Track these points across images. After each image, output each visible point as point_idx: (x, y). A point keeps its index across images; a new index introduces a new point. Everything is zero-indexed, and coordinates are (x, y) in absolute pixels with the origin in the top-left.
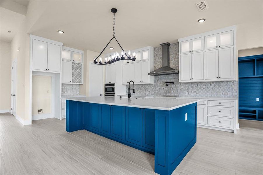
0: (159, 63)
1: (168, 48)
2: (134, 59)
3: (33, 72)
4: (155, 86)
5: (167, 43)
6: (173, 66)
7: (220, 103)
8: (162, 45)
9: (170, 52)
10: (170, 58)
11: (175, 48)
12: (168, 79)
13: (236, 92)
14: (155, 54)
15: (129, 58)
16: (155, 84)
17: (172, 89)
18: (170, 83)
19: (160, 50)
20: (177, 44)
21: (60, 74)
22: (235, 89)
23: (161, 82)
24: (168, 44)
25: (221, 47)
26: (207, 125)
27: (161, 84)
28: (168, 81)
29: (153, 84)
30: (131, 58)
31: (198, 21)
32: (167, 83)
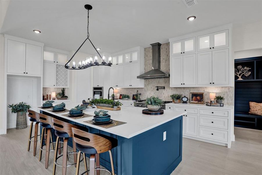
0: (149, 64)
1: (159, 49)
2: (110, 65)
3: (8, 75)
4: (145, 90)
5: (157, 43)
6: (164, 68)
7: (213, 113)
8: (152, 46)
9: (161, 53)
10: (161, 59)
11: (167, 49)
12: (159, 83)
13: (232, 99)
14: (146, 55)
15: (104, 63)
16: (145, 88)
17: (163, 94)
18: (160, 88)
19: (151, 51)
20: (168, 44)
21: (41, 77)
22: (230, 96)
23: (152, 86)
24: (159, 45)
25: (215, 48)
26: (198, 137)
27: (151, 88)
28: (159, 85)
29: (143, 88)
30: (105, 63)
31: (188, 19)
32: (157, 87)
